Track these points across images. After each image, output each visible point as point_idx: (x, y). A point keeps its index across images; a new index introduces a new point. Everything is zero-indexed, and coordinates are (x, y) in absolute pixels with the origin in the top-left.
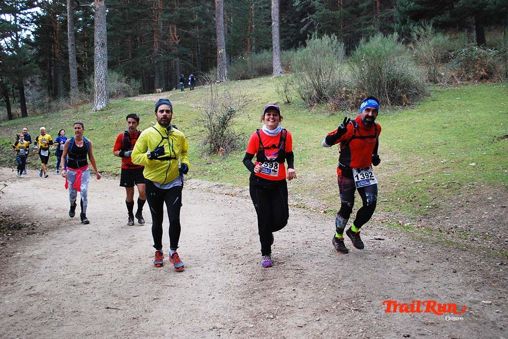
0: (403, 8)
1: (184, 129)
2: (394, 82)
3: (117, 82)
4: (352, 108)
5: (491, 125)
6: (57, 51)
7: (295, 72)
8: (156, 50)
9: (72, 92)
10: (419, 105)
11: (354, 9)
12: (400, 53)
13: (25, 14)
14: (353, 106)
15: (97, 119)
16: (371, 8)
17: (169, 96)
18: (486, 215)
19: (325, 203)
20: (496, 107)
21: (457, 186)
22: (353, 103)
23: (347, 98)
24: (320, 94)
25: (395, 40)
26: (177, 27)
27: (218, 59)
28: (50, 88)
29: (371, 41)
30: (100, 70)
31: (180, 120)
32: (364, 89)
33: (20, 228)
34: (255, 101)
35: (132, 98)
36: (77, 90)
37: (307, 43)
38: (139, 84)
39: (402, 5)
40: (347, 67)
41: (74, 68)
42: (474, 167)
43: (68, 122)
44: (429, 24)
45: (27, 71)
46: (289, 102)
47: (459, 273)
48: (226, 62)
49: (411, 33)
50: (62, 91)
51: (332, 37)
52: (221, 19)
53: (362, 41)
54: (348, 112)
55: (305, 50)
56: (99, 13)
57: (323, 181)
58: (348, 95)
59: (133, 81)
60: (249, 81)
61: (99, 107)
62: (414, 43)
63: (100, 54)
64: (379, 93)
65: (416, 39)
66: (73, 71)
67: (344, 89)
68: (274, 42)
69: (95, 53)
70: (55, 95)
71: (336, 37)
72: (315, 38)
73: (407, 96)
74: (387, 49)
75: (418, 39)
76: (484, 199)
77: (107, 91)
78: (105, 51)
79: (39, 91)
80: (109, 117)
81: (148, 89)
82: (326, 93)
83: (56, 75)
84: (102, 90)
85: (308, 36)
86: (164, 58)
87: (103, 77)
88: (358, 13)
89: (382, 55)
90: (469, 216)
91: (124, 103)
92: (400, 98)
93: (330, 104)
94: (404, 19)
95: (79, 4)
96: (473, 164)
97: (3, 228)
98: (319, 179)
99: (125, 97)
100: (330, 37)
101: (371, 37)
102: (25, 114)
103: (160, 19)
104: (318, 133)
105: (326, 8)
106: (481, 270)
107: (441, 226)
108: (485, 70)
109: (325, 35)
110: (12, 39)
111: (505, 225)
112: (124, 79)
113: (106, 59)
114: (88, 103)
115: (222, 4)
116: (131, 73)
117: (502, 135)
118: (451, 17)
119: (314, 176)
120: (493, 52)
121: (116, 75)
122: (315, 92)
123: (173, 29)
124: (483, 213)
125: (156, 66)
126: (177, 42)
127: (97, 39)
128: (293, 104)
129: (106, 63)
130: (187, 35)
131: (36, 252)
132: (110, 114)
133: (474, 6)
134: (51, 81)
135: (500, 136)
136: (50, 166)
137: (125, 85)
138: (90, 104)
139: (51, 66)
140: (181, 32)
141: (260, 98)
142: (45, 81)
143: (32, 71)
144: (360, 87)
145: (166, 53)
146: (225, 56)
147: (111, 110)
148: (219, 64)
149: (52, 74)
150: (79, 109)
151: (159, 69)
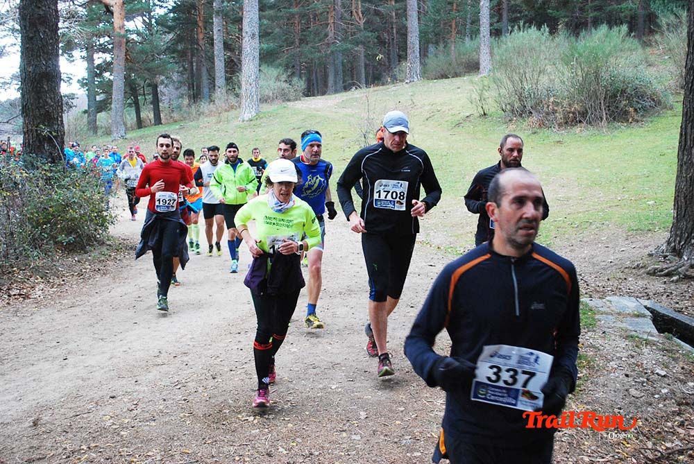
2: (618, 91)
3: (273, 79)
4: (560, 125)
6: (201, 36)
8: (331, 34)
9: (217, 94)
10: (652, 122)
14: (561, 123)
15: (243, 132)
22: (562, 118)
23: (554, 112)
24: (523, 105)
25: (623, 34)
26: (362, 2)
27: (409, 51)
28: (191, 86)
30: (249, 69)
31: (343, 136)
34: (444, 112)
35: (292, 103)
36: (224, 91)
38: (300, 84)
41: (221, 61)
43: (207, 134)
45: (160, 69)
46: (485, 114)
48: (418, 54)
50: (205, 90)
51: (542, 29)
54: (555, 130)
55: (505, 46)
58: (556, 108)
59: (295, 80)
60: (447, 82)
61: (247, 116)
63: (250, 47)
66: (220, 66)
67: (552, 99)
68: (482, 29)
69: (243, 46)
70: (196, 96)
71: (547, 29)
72: (519, 30)
73: (636, 110)
74: (607, 48)
75: (668, 29)
77: (257, 95)
78: (256, 43)
79: (177, 89)
80: (257, 130)
81: (315, 88)
82: (529, 104)
83: (199, 69)
84: (251, 94)
86: (341, 46)
87: (253, 77)
89: (600, 55)
91: (279, 111)
92: (626, 113)
93: (535, 118)
96: (652, 202)
99: (283, 101)
100: (539, 29)
102: (158, 121)
109: (533, 27)
110: (144, 20)
112: (284, 77)
113: (257, 54)
114: (236, 109)
116: (292, 69)
121: (272, 72)
122: (517, 102)
123: (357, 5)
125: (331, 58)
126: (362, 22)
127: (246, 27)
128: (490, 117)
129: (258, 59)
130: (377, 13)
132: (259, 126)
134: (192, 77)
137: (285, 85)
138: (237, 112)
139: (193, 55)
140: (368, 9)
141: (451, 107)
142: (184, 76)
143: (166, 68)
144: (571, 97)
145: (343, 40)
146: (418, 46)
147: (262, 120)
148: (410, 57)
149: (194, 68)
150: (223, 119)
151: (334, 61)
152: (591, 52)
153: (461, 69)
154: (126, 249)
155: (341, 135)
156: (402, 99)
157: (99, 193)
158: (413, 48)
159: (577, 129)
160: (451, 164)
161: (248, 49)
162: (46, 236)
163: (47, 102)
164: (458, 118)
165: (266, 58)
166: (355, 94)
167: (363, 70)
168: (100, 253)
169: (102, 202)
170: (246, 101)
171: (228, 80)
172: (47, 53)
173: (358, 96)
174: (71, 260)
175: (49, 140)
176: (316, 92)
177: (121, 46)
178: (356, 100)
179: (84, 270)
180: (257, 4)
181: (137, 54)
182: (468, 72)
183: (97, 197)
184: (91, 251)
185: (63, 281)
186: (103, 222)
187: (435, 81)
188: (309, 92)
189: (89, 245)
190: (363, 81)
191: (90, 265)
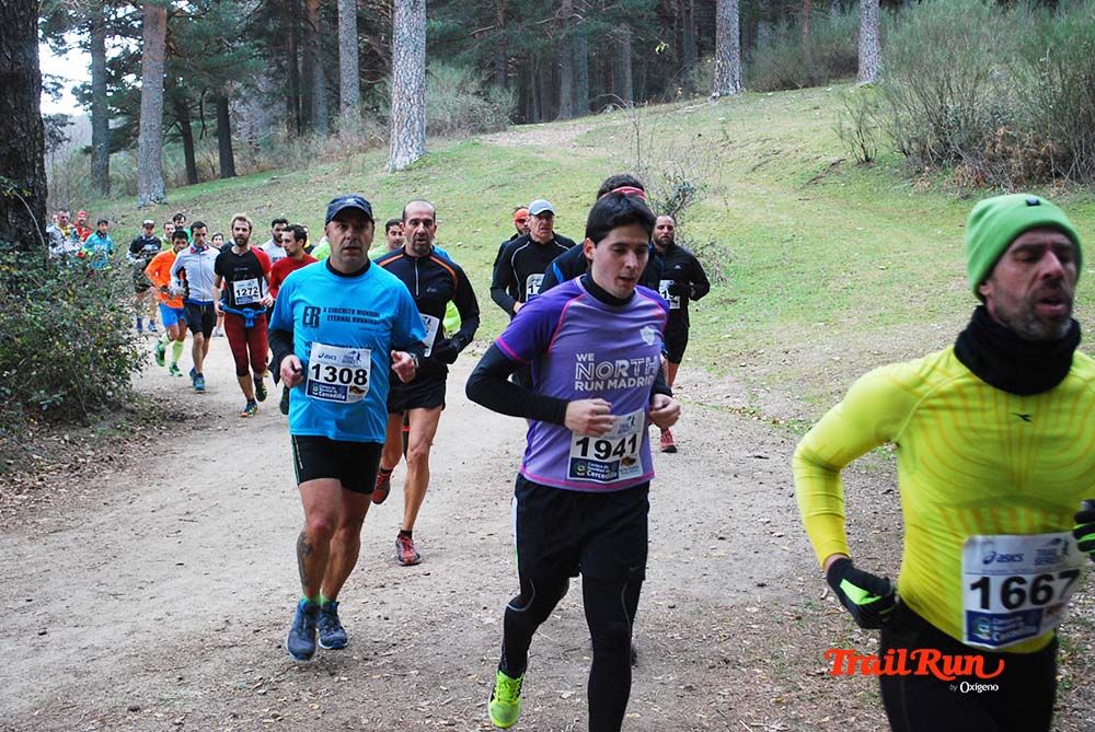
3: (452, 89)
4: (1017, 182)
6: (313, 6)
8: (567, 3)
9: (344, 117)
14: (1019, 177)
22: (1020, 169)
23: (1006, 155)
27: (719, 36)
28: (293, 103)
30: (406, 69)
33: (182, 420)
34: (787, 155)
35: (489, 137)
36: (357, 111)
38: (506, 99)
41: (351, 53)
43: (323, 197)
45: (233, 68)
46: (868, 160)
48: (737, 42)
50: (321, 110)
57: (836, 362)
58: (1009, 148)
59: (496, 90)
61: (401, 161)
63: (409, 26)
66: (349, 62)
67: (1001, 131)
69: (396, 25)
70: (302, 122)
77: (421, 121)
78: (420, 18)
79: (266, 107)
80: (420, 189)
81: (535, 106)
82: (953, 142)
83: (308, 69)
84: (409, 118)
86: (588, 26)
87: (413, 86)
91: (464, 152)
93: (966, 168)
98: (830, 357)
99: (473, 133)
102: (228, 170)
104: (905, 247)
112: (474, 85)
113: (422, 41)
114: (380, 148)
116: (490, 70)
121: (451, 75)
128: (878, 164)
129: (422, 52)
132: (425, 181)
134: (296, 84)
137: (476, 102)
138: (381, 153)
139: (296, 43)
141: (801, 145)
142: (281, 82)
143: (244, 67)
144: (1040, 127)
145: (589, 13)
146: (737, 24)
147: (430, 170)
148: (720, 47)
149: (300, 66)
150: (354, 165)
151: (573, 55)
152: (1081, 38)
153: (822, 70)
154: (164, 419)
155: (585, 199)
156: (705, 130)
157: (113, 310)
158: (728, 29)
159: (1052, 190)
160: (800, 257)
161: (406, 31)
162: (8, 391)
163: (13, 132)
164: (815, 166)
165: (440, 47)
166: (613, 119)
167: (629, 72)
168: (114, 427)
169: (119, 326)
171: (366, 91)
172: (15, 37)
173: (618, 123)
174: (59, 439)
175: (17, 205)
176: (536, 114)
177: (157, 23)
178: (615, 130)
179: (81, 460)
181: (189, 38)
182: (836, 77)
183: (109, 316)
184: (95, 422)
185: (41, 480)
186: (119, 363)
187: (771, 94)
188: (524, 114)
189: (92, 410)
190: (629, 93)
191: (93, 450)
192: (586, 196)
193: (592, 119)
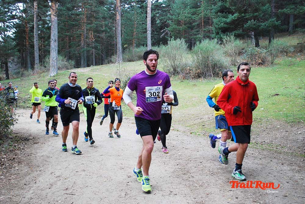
0: (218, 26)
1: (101, 88)
2: (214, 65)
3: (61, 60)
4: (192, 78)
5: (267, 89)
6: (27, 43)
7: (161, 58)
8: (82, 44)
9: (36, 66)
11: (190, 26)
12: (218, 49)
13: (9, 23)
14: (193, 77)
16: (198, 25)
17: (90, 69)
18: (278, 135)
19: (188, 129)
20: (268, 79)
21: (259, 120)
22: (193, 75)
23: (190, 73)
24: (175, 70)
25: (215, 43)
26: (94, 32)
27: (117, 50)
28: (22, 64)
29: (202, 43)
30: (53, 54)
31: (99, 82)
32: (199, 68)
33: (28, 140)
36: (39, 65)
37: (168, 43)
38: (73, 63)
39: (217, 24)
40: (190, 56)
42: (263, 110)
44: (232, 35)
45: (12, 54)
47: (285, 165)
49: (222, 39)
50: (29, 65)
51: (182, 40)
52: (119, 29)
53: (198, 43)
54: (191, 80)
55: (167, 46)
56: (54, 23)
57: (184, 117)
58: (190, 71)
59: (70, 61)
60: (134, 63)
61: (52, 75)
62: (224, 45)
63: (54, 45)
64: (207, 70)
65: (225, 43)
66: (37, 54)
67: (188, 68)
68: (148, 42)
69: (51, 45)
71: (184, 40)
72: (173, 40)
74: (212, 47)
75: (226, 43)
76: (276, 127)
77: (57, 66)
78: (56, 44)
79: (16, 65)
82: (179, 70)
83: (26, 57)
84: (54, 65)
85: (169, 39)
86: (87, 49)
87: (55, 58)
88: (192, 28)
89: (209, 50)
90: (269, 136)
91: (66, 73)
92: (218, 74)
93: (181, 76)
94: (218, 32)
95: (41, 18)
96: (262, 109)
97: (19, 140)
99: (66, 69)
100: (181, 39)
101: (202, 41)
102: (8, 78)
103: (85, 28)
105: (175, 25)
106: (295, 163)
107: (256, 141)
108: (261, 59)
109: (178, 39)
110: (2, 36)
111: (290, 140)
112: (65, 60)
113: (57, 49)
115: (120, 21)
116: (70, 58)
117: (274, 94)
118: (243, 31)
119: (178, 114)
120: (265, 51)
121: (61, 58)
122: (172, 69)
123: (91, 34)
124: (277, 134)
125: (82, 53)
126: (94, 40)
127: (52, 37)
129: (57, 51)
130: (99, 37)
131: (44, 154)
132: (59, 79)
133: (254, 26)
134: (23, 60)
135: (273, 94)
136: (28, 107)
137: (66, 63)
138: (46, 73)
139: (23, 51)
140: (96, 35)
142: (20, 60)
143: (15, 54)
145: (88, 46)
146: (121, 48)
147: (59, 76)
148: (118, 53)
149: (24, 56)
150: (41, 76)
151: (84, 55)
152: (206, 49)
155: (98, 82)
158: (119, 49)
159: (200, 80)
166: (92, 68)
170: (52, 68)
171: (40, 61)
178: (98, 69)
180: (57, 27)
187: (129, 62)
190: (94, 63)
191: (5, 155)
192: (98, 81)
193: (90, 67)
